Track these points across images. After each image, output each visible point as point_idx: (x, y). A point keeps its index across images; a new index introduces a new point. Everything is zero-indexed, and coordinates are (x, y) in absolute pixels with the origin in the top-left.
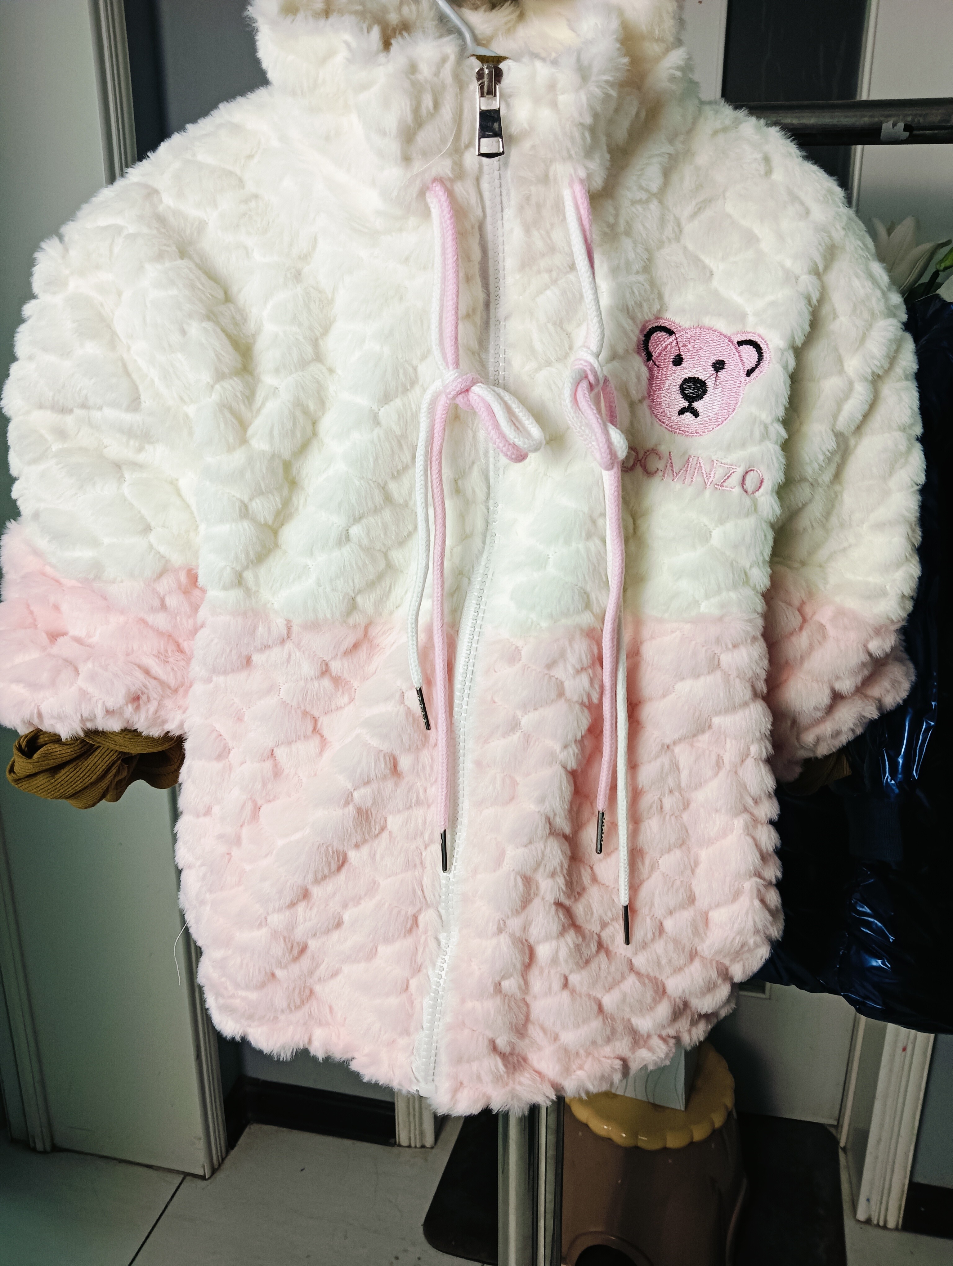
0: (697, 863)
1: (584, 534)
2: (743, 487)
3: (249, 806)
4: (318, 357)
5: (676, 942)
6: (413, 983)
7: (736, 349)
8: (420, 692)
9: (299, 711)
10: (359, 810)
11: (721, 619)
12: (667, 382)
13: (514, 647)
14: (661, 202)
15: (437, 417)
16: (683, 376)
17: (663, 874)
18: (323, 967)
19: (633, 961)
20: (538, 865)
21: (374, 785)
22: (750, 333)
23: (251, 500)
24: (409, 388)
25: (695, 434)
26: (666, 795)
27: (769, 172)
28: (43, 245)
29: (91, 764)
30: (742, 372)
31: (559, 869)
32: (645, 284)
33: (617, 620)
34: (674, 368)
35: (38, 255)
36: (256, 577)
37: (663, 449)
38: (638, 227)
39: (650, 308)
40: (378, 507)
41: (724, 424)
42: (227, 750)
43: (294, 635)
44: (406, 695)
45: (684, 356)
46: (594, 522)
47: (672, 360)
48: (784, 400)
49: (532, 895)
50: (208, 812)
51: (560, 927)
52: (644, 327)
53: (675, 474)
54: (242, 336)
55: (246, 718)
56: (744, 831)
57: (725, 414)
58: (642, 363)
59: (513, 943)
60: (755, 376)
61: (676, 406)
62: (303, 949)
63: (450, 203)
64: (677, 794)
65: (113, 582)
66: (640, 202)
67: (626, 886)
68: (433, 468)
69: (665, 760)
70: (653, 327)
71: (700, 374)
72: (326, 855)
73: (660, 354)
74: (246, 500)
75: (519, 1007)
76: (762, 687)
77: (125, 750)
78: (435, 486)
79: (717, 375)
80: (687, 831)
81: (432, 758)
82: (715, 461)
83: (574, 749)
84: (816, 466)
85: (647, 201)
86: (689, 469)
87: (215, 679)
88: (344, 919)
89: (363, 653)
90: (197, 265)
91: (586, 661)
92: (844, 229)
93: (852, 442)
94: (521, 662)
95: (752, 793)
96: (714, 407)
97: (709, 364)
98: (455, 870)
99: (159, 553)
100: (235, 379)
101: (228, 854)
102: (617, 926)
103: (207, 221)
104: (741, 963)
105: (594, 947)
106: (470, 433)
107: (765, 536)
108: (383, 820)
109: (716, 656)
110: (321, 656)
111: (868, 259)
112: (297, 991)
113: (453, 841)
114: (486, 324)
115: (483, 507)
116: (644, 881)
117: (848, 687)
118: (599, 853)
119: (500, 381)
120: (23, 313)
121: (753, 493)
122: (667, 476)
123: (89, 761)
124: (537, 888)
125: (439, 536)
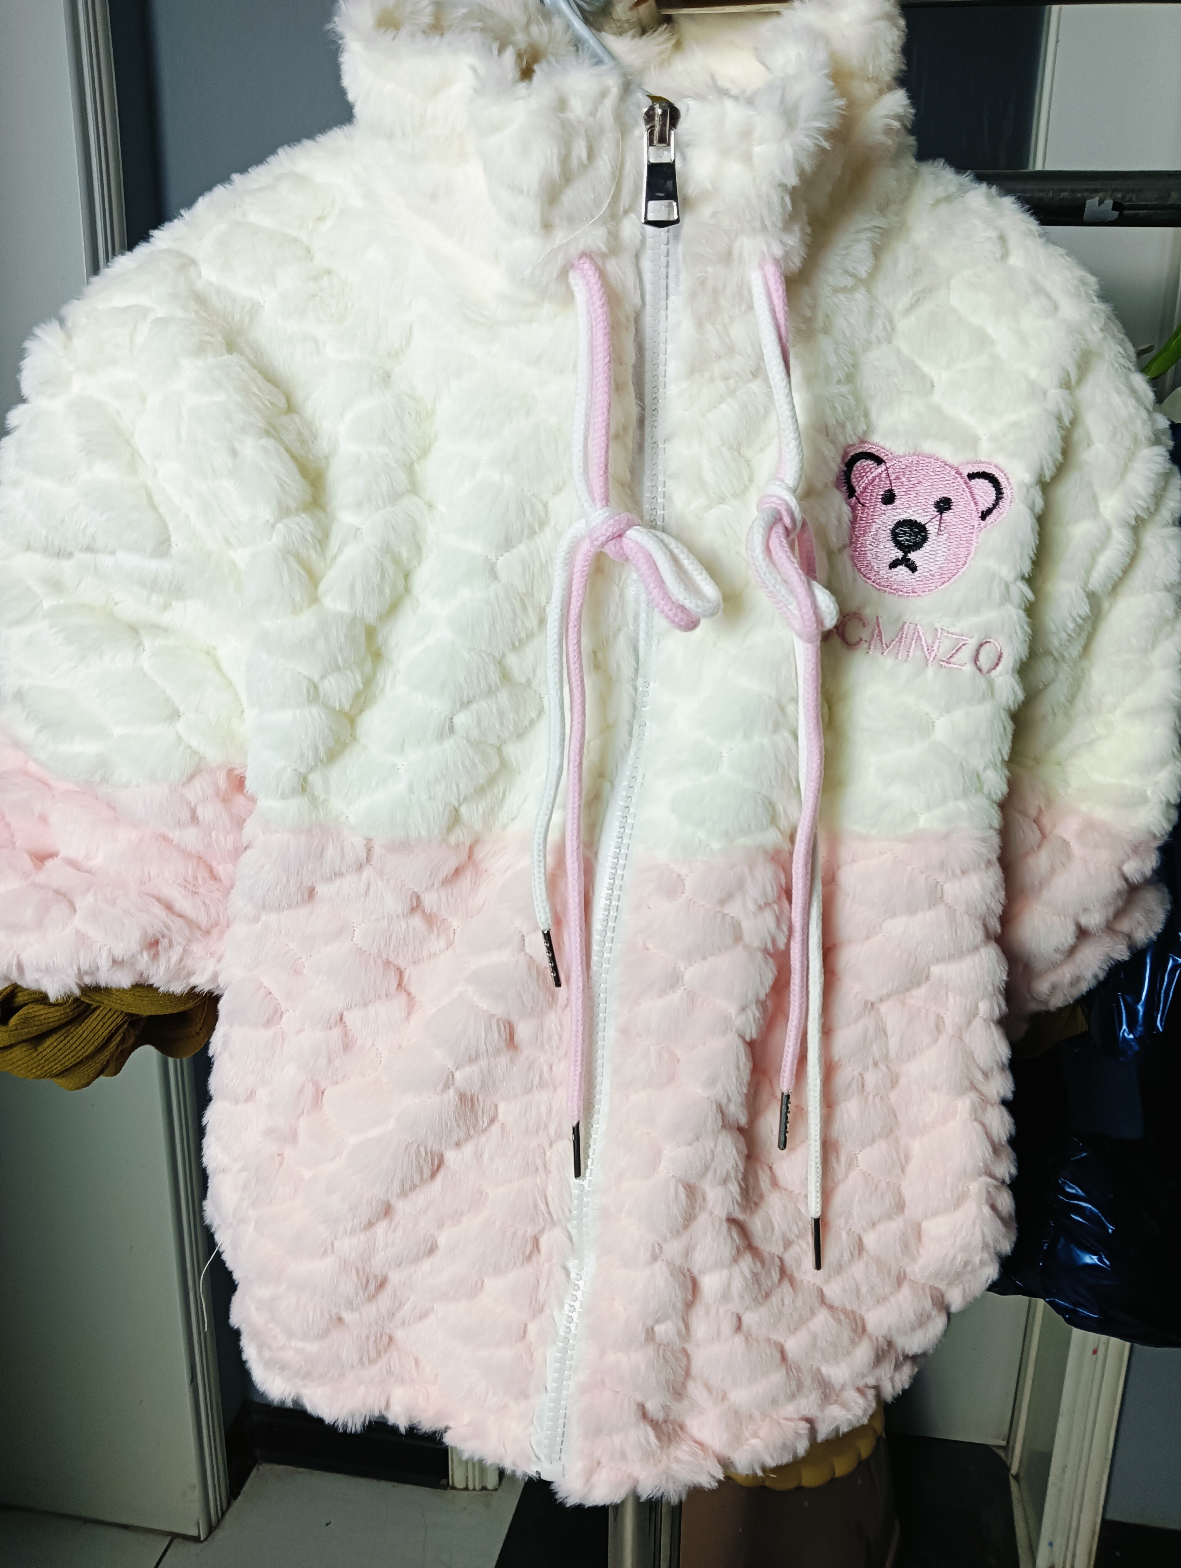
0: (907, 1158)
1: (770, 727)
2: (976, 664)
3: (310, 1089)
4: (414, 489)
5: (879, 1263)
6: (532, 1328)
7: (966, 483)
8: (547, 936)
9: (379, 962)
10: (462, 1097)
11: (946, 837)
12: (875, 526)
13: (675, 875)
14: (869, 291)
15: (576, 570)
16: (895, 518)
17: (864, 1173)
18: (408, 1307)
19: (824, 1290)
20: (707, 1168)
21: (483, 1063)
22: (984, 463)
23: (323, 677)
24: (537, 531)
25: (912, 594)
26: (870, 1069)
27: (1005, 255)
28: (37, 331)
29: (88, 1031)
30: (974, 513)
31: (733, 1174)
32: (850, 397)
33: (812, 839)
34: (884, 507)
35: (29, 344)
36: (326, 780)
37: (868, 612)
38: (840, 323)
39: (854, 429)
40: (494, 688)
41: (951, 581)
42: (279, 1013)
43: (375, 860)
44: (527, 940)
45: (896, 492)
46: (782, 709)
47: (880, 497)
48: (1030, 551)
49: (697, 1208)
50: (251, 1096)
51: (734, 1252)
52: (846, 453)
53: (884, 645)
54: (311, 458)
55: (305, 972)
56: (970, 1116)
57: (953, 568)
58: (844, 501)
59: (672, 1275)
60: (992, 520)
61: (886, 557)
62: (382, 1284)
63: (602, 286)
64: (883, 1067)
65: (127, 786)
66: (844, 290)
67: (817, 1192)
68: (570, 637)
69: (868, 1022)
70: (856, 454)
71: (918, 516)
72: (416, 1157)
73: (865, 488)
74: (316, 678)
75: (677, 1359)
76: (995, 925)
77: (134, 1011)
78: (572, 661)
79: (941, 517)
80: (896, 1117)
81: (561, 1025)
82: (939, 630)
83: (754, 1012)
84: (1064, 636)
85: (853, 289)
86: (904, 639)
87: (263, 918)
88: (438, 1242)
89: (466, 881)
90: (250, 361)
91: (772, 893)
92: (1102, 330)
93: (1106, 605)
94: (684, 895)
95: (981, 1065)
96: (937, 559)
97: (930, 503)
98: (591, 1175)
99: (190, 747)
100: (303, 515)
101: (279, 1155)
102: (804, 1245)
103: (262, 304)
104: (961, 1286)
105: (775, 1275)
106: (616, 590)
107: (1005, 728)
108: (493, 1108)
109: (939, 887)
110: (411, 887)
111: (1129, 369)
112: (372, 1339)
113: (588, 1135)
114: (640, 447)
115: (631, 688)
116: (839, 1183)
117: (1097, 922)
118: (782, 1149)
119: (658, 523)
120: (8, 422)
121: (989, 671)
122: (874, 648)
123: (85, 1025)
124: (704, 1199)
125: (577, 727)
